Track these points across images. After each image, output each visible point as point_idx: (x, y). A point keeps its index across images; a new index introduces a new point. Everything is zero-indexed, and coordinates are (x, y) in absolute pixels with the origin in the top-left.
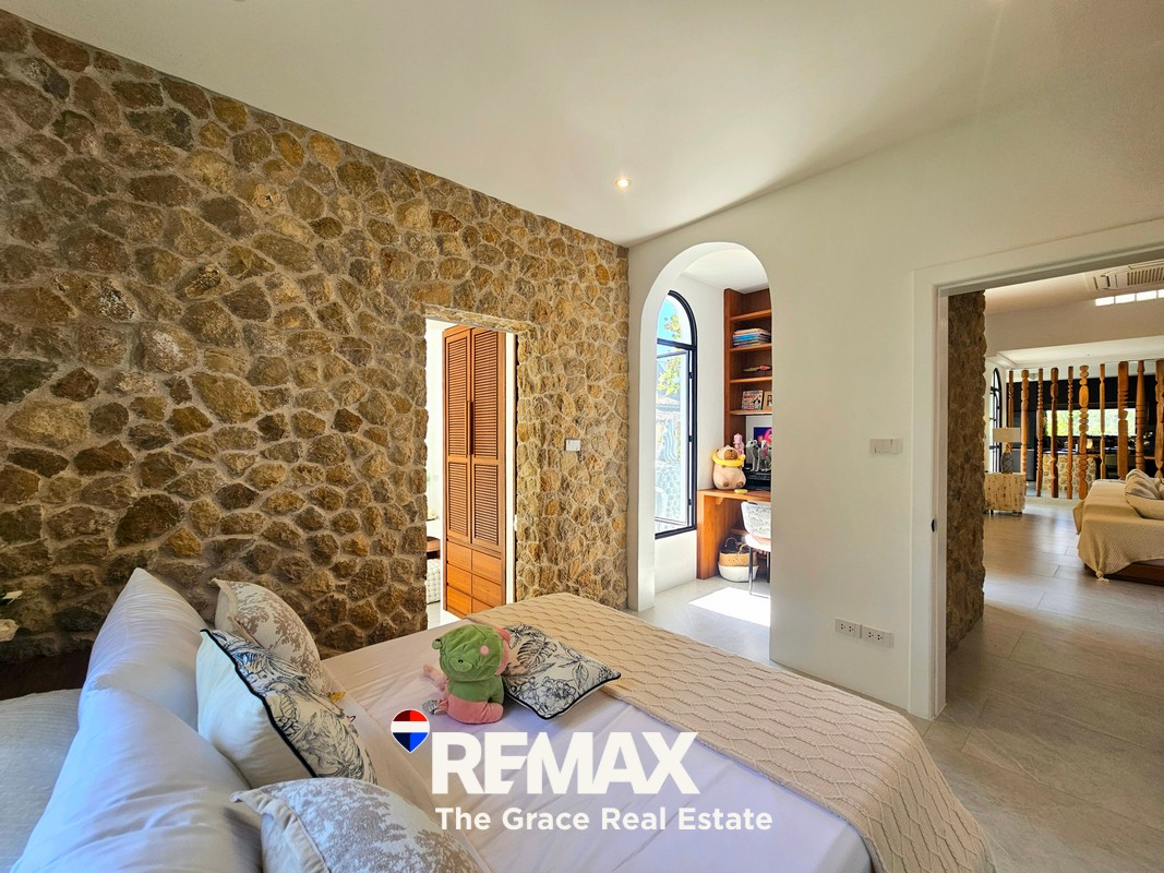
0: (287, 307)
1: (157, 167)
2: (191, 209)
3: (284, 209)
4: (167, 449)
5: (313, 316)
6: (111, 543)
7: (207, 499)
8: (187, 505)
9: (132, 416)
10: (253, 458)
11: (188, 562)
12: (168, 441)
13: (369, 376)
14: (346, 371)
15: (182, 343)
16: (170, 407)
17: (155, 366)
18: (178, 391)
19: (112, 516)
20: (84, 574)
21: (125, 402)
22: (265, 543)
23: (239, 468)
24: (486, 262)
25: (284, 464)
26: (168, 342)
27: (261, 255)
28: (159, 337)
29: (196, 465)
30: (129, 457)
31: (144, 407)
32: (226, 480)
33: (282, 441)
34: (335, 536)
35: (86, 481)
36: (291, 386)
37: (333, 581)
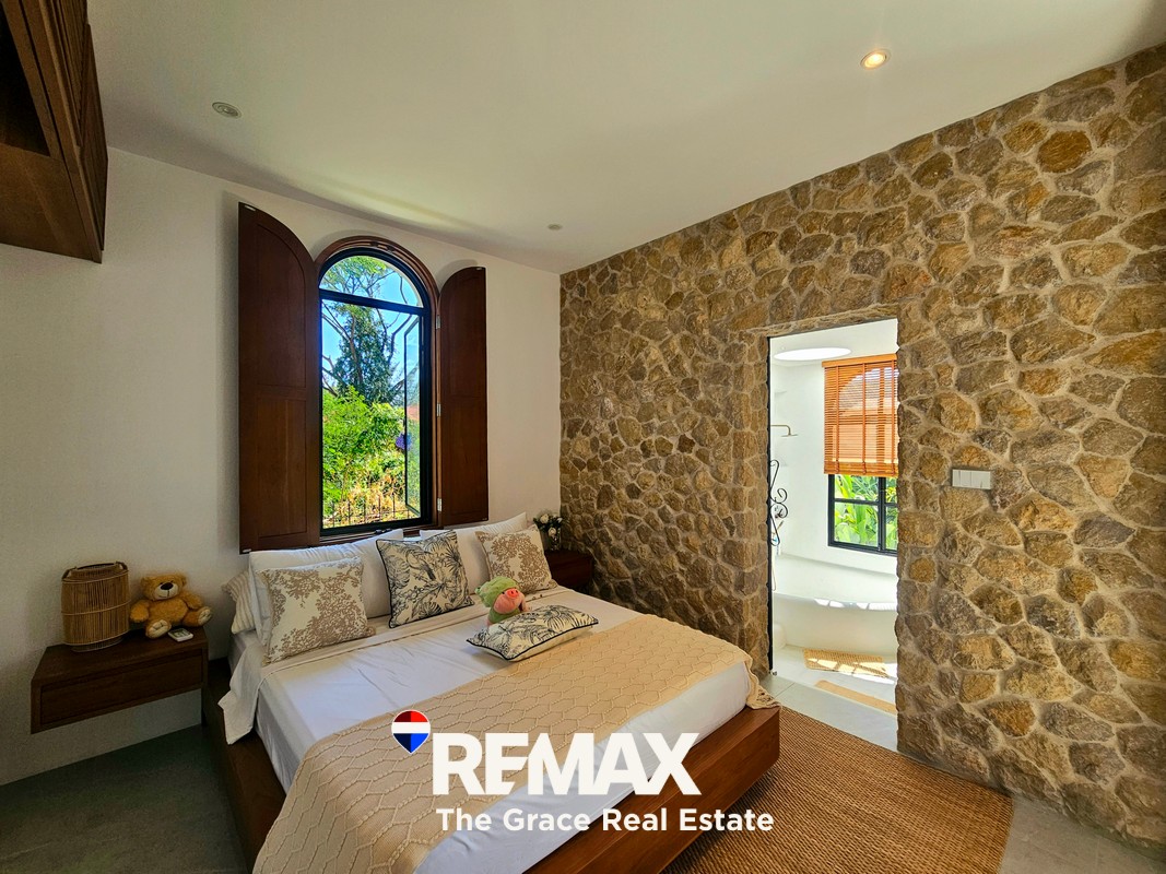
0: (653, 368)
1: (607, 310)
2: (618, 325)
3: (653, 302)
4: (610, 460)
5: (666, 369)
6: (595, 506)
7: (623, 491)
8: (616, 492)
9: (601, 443)
10: (639, 468)
11: (617, 525)
12: (610, 456)
13: (699, 406)
14: (684, 404)
15: (614, 402)
16: (611, 437)
17: (606, 417)
18: (612, 427)
19: (596, 493)
20: (588, 519)
21: (598, 436)
22: (645, 524)
23: (633, 473)
24: (805, 259)
25: (654, 474)
26: (609, 403)
27: (643, 337)
28: (607, 400)
29: (620, 470)
30: (599, 464)
31: (604, 439)
32: (630, 481)
33: (652, 458)
34: (679, 530)
35: (590, 474)
36: (655, 420)
37: (677, 566)
